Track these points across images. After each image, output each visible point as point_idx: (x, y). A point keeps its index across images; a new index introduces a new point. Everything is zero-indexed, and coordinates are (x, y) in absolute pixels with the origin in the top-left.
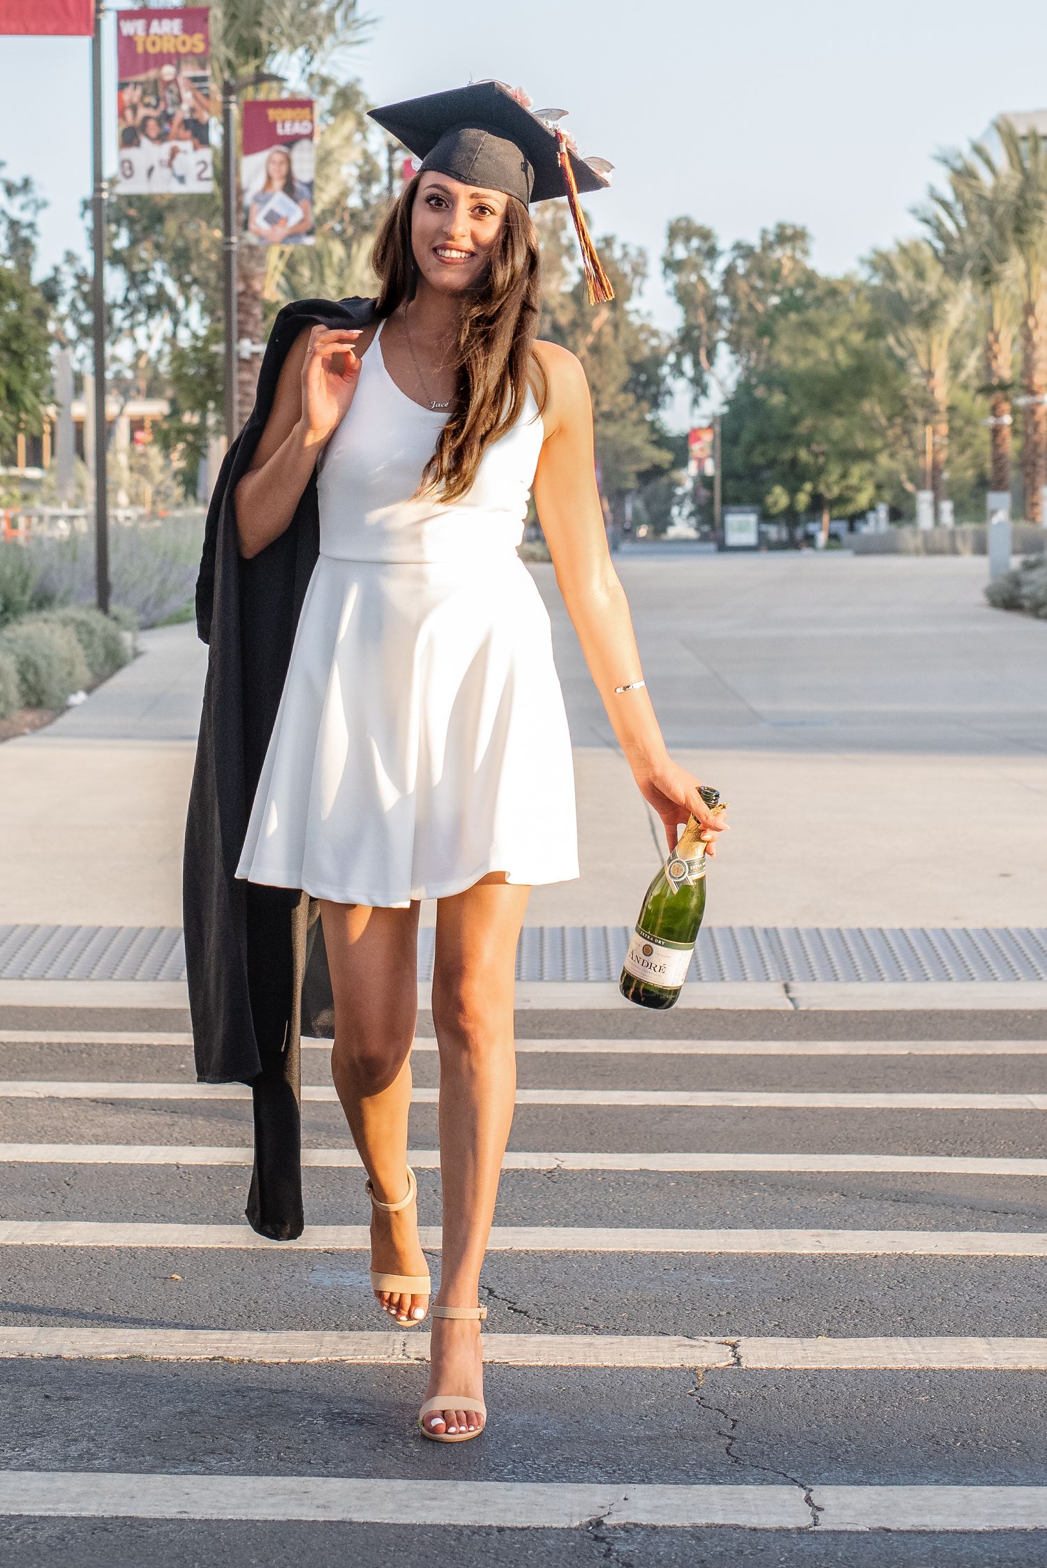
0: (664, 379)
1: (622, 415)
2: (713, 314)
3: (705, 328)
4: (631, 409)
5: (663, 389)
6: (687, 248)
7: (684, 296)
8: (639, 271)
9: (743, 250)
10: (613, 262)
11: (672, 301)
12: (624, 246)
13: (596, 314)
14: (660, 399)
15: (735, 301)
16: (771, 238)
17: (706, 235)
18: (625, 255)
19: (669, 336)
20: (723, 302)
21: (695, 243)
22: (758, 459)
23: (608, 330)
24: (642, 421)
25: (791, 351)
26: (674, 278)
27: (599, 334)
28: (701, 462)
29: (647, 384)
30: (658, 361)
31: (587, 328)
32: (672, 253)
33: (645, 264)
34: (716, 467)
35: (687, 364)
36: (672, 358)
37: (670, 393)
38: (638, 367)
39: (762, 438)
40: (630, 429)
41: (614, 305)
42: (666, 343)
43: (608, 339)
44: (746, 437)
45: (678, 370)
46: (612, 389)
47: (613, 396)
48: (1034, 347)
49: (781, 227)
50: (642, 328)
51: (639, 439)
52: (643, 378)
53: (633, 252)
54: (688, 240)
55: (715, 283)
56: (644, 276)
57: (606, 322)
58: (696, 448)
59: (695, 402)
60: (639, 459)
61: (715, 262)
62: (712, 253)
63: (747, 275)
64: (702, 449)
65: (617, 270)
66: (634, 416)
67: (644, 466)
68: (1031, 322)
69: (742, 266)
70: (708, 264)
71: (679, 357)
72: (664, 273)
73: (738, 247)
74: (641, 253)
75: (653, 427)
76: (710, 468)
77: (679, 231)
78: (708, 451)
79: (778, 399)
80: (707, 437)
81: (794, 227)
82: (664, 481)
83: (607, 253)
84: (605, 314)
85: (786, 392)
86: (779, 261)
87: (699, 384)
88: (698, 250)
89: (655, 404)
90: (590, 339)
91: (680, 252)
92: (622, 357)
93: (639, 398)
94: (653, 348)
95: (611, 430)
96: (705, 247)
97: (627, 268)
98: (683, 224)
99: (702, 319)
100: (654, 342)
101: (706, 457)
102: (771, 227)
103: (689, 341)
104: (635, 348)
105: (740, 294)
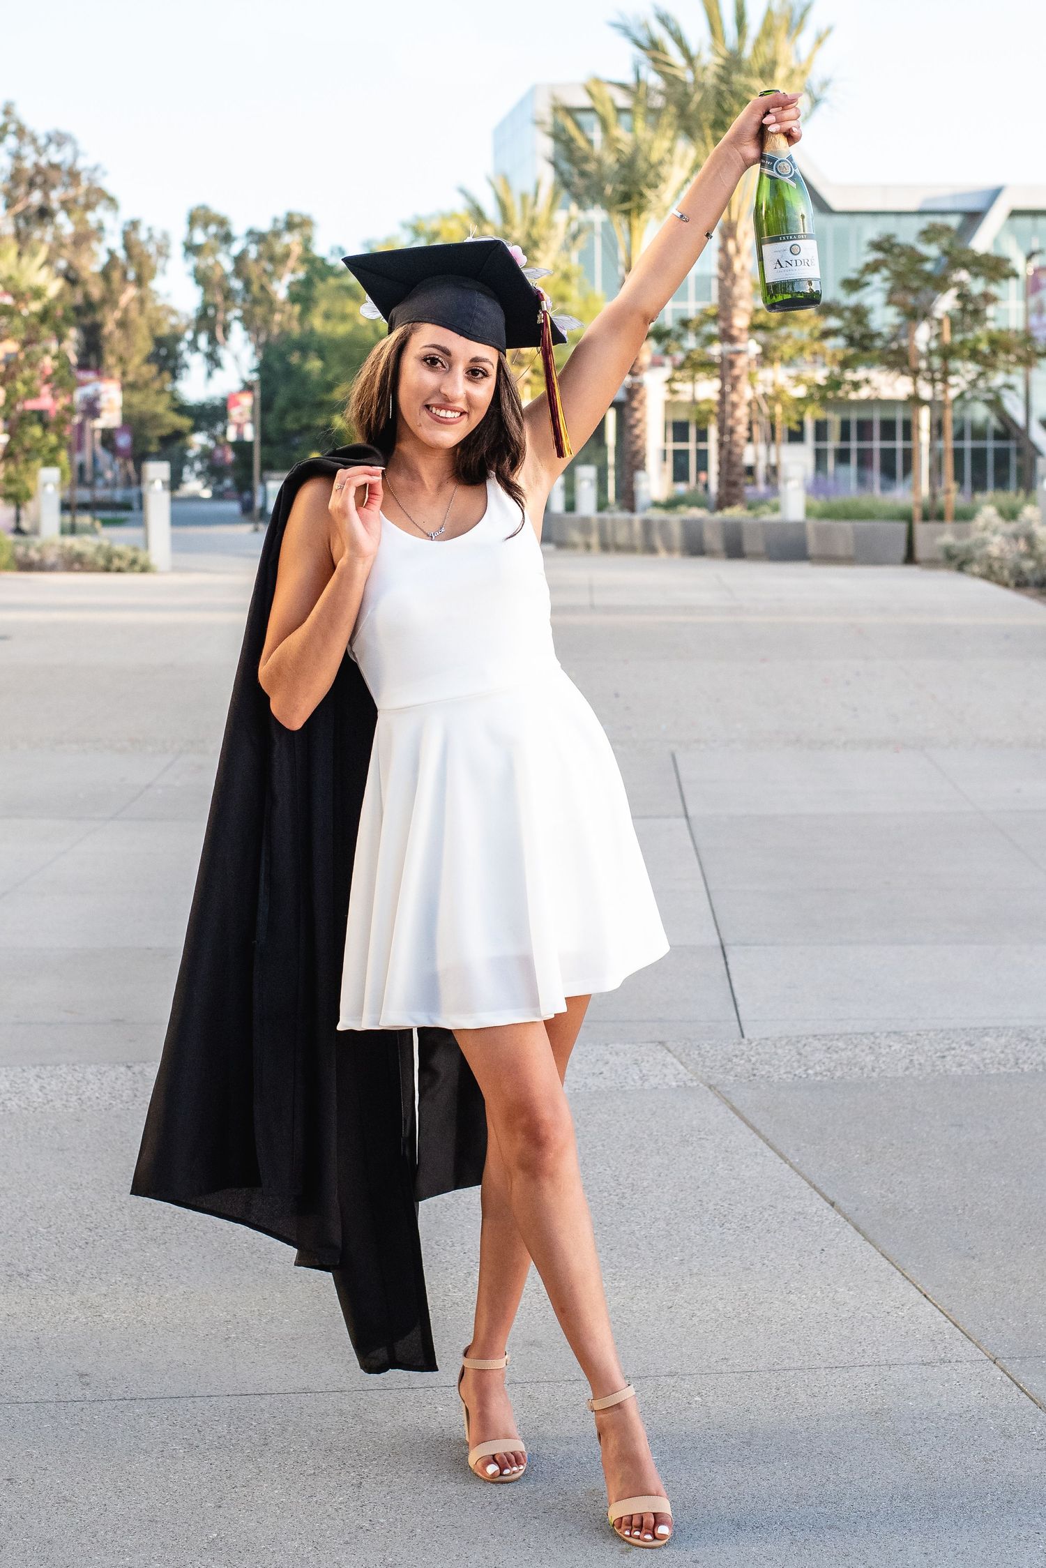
0: (181, 354)
1: (146, 384)
2: (229, 294)
3: (222, 306)
4: (153, 379)
5: (180, 362)
6: (206, 233)
7: (202, 278)
8: (163, 252)
9: (257, 237)
10: (139, 244)
11: (190, 282)
12: (150, 229)
13: (123, 291)
14: (177, 372)
15: (248, 284)
16: (281, 225)
17: (222, 222)
18: (151, 237)
19: (187, 315)
20: (237, 284)
21: (213, 229)
22: (290, 424)
23: (134, 308)
24: (162, 391)
25: (327, 316)
26: (194, 261)
27: (126, 311)
28: (239, 426)
29: (167, 357)
30: (177, 338)
31: (115, 304)
32: (192, 239)
33: (168, 246)
34: (255, 432)
35: (203, 341)
36: (189, 335)
37: (186, 366)
38: (159, 342)
39: (296, 404)
40: (153, 398)
41: (140, 281)
42: (184, 322)
43: (134, 313)
44: (280, 402)
45: (194, 345)
46: (137, 360)
47: (138, 367)
48: (734, 279)
49: (290, 215)
50: (163, 308)
51: (162, 407)
52: (163, 352)
53: (157, 235)
54: (206, 226)
55: (228, 266)
56: (167, 256)
57: (132, 299)
58: (234, 413)
59: (210, 374)
60: (161, 426)
61: (230, 246)
62: (227, 238)
63: (257, 260)
64: (241, 414)
65: (142, 251)
66: (156, 385)
67: (165, 431)
68: (731, 246)
69: (253, 251)
70: (224, 247)
71: (196, 333)
72: (185, 255)
73: (251, 233)
74: (165, 236)
75: (174, 397)
76: (249, 434)
77: (199, 218)
78: (248, 416)
79: (314, 365)
80: (247, 401)
81: (301, 215)
82: (179, 444)
83: (133, 236)
84: (131, 292)
85: (322, 357)
86: (287, 246)
87: (213, 360)
88: (216, 236)
89: (175, 377)
90: (117, 314)
91: (199, 237)
92: (145, 331)
93: (161, 371)
94: (173, 327)
95: (136, 398)
96: (222, 232)
97: (152, 249)
98: (201, 212)
99: (219, 299)
100: (173, 320)
101: (245, 423)
102: (282, 215)
103: (207, 321)
104: (159, 322)
105: (254, 277)
